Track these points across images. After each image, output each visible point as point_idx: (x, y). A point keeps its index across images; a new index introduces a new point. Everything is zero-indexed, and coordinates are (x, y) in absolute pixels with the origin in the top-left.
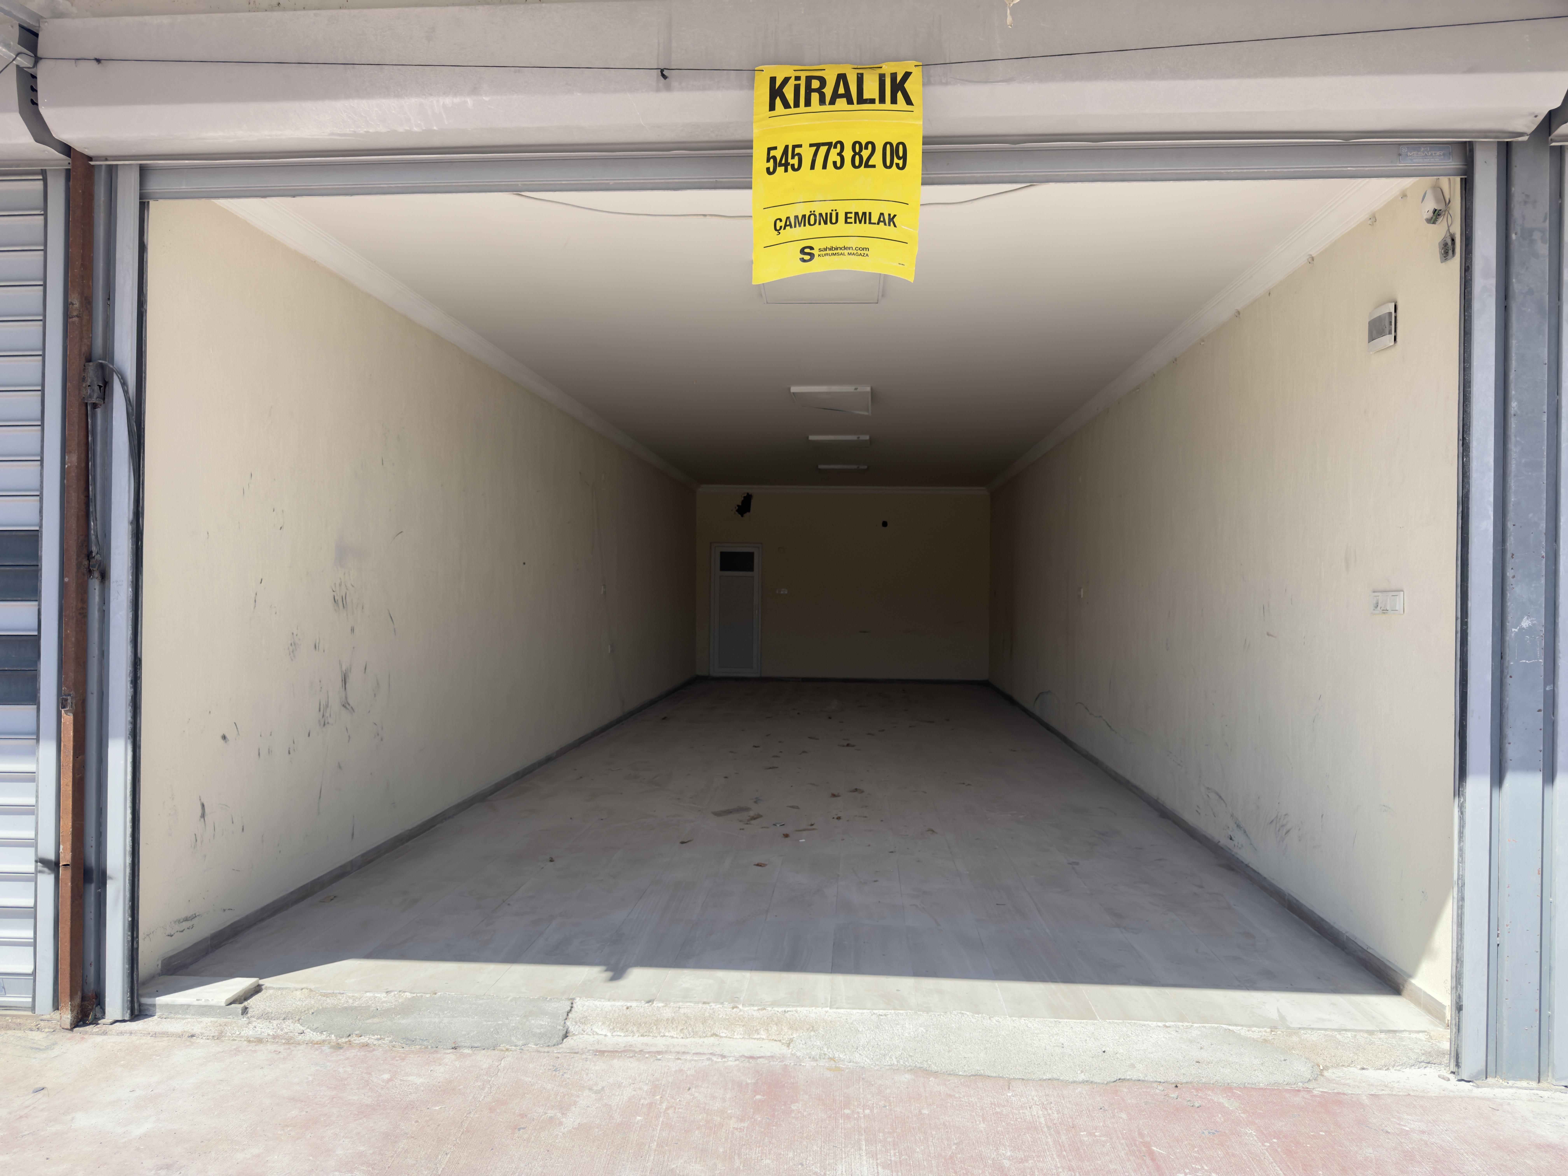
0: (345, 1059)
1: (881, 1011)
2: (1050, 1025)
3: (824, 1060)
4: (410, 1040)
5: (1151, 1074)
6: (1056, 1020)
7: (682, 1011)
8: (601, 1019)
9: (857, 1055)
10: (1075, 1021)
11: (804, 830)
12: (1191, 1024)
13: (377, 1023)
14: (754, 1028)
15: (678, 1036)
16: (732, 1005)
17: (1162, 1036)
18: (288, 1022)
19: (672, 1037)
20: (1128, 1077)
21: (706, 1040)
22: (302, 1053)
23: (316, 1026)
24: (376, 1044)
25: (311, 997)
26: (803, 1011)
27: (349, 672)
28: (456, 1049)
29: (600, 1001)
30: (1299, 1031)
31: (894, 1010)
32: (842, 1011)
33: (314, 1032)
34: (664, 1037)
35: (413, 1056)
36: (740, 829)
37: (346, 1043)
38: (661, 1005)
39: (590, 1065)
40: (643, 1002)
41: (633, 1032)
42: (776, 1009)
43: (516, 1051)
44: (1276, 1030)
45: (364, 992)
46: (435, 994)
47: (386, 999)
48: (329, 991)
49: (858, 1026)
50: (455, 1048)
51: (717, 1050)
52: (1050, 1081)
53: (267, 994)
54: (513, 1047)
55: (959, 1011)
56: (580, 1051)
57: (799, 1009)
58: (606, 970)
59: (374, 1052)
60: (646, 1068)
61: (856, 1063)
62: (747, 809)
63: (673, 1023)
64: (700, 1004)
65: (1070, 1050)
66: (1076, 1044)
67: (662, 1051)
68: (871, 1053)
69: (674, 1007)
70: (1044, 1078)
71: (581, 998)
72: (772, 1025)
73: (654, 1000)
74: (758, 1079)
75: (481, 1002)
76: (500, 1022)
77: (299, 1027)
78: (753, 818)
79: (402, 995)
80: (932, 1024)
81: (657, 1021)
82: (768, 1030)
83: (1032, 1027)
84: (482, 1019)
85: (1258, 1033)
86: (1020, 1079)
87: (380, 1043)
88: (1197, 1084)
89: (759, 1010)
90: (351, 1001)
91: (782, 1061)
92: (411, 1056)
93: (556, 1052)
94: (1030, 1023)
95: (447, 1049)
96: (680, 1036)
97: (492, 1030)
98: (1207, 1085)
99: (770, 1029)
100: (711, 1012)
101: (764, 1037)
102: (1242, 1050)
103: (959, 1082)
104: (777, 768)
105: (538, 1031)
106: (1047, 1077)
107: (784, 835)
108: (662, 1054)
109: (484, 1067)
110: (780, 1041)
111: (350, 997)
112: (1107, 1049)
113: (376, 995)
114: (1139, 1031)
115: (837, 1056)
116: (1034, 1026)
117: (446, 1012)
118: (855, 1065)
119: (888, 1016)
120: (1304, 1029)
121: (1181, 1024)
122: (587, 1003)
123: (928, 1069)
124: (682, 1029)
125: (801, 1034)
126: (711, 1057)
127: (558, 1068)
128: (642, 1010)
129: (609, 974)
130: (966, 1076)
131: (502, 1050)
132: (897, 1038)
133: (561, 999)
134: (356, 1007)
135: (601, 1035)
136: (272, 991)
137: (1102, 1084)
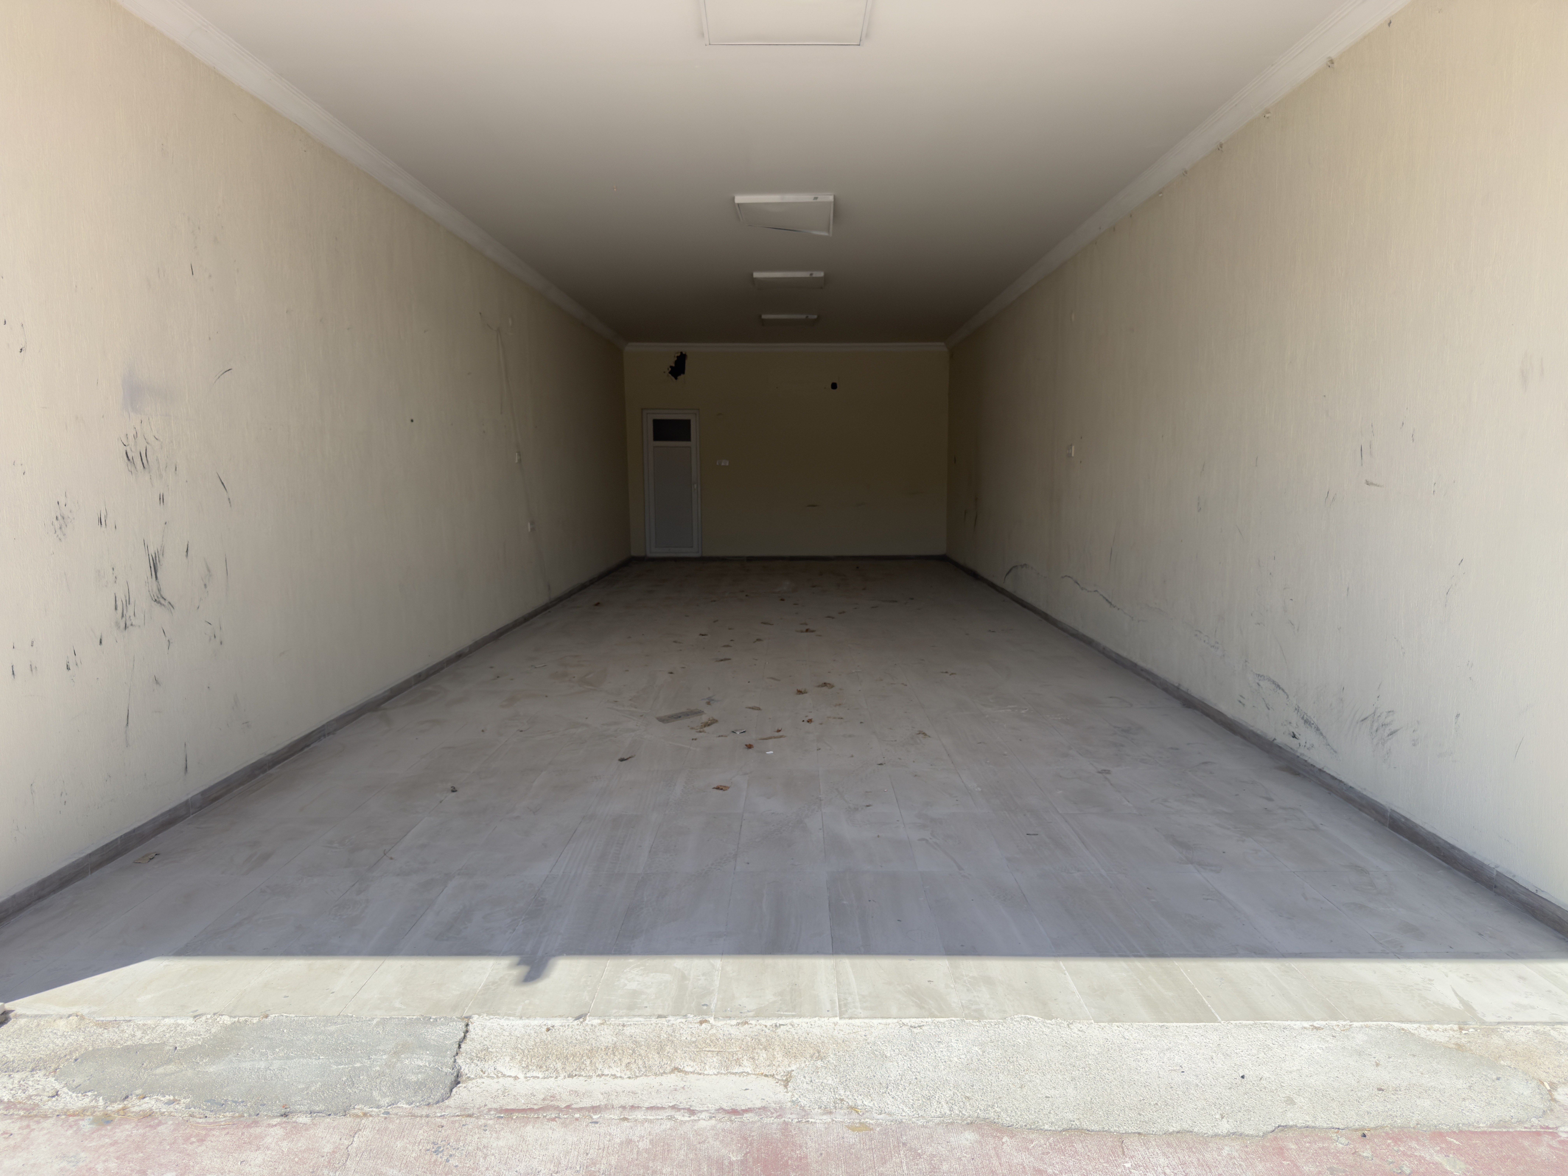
0: (111, 1144)
1: (914, 1020)
2: (1155, 1033)
3: (842, 1111)
4: (216, 1104)
5: (1322, 1115)
6: (1161, 1024)
7: (628, 1031)
8: (509, 1050)
9: (889, 1100)
10: (1187, 1024)
11: (770, 738)
12: (1348, 1023)
13: (172, 1074)
14: (733, 1057)
15: (623, 1075)
16: (698, 1019)
17: (1316, 1046)
18: (38, 1076)
19: (614, 1076)
20: (1291, 1123)
21: (664, 1079)
22: (46, 1134)
23: (78, 1081)
24: (164, 1112)
25: (80, 1029)
26: (803, 1023)
27: (161, 556)
28: (287, 1116)
29: (509, 1019)
30: (1497, 1027)
31: (931, 1017)
32: (857, 1022)
33: (73, 1092)
34: (603, 1077)
35: (218, 1134)
36: (693, 739)
37: (118, 1112)
38: (596, 1021)
39: (491, 1137)
40: (570, 1018)
41: (556, 1070)
42: (763, 1022)
43: (378, 1115)
44: (1466, 1027)
45: (160, 1018)
46: (267, 1017)
47: (193, 1028)
48: (109, 1019)
49: (884, 1048)
50: (285, 1115)
51: (681, 1099)
52: (1179, 1135)
53: (16, 1026)
54: (374, 1109)
55: (1023, 1016)
56: (475, 1111)
57: (796, 1021)
58: (519, 964)
59: (159, 1128)
60: (575, 1139)
61: (890, 1114)
62: (699, 713)
63: (614, 1054)
64: (653, 1019)
65: (1195, 1078)
66: (1199, 1064)
67: (599, 1106)
68: (909, 1096)
69: (615, 1024)
70: (1171, 1131)
71: (479, 1015)
72: (759, 1051)
73: (586, 1015)
74: (747, 1154)
75: (332, 1028)
76: (358, 1065)
77: (52, 1083)
78: (707, 725)
79: (218, 1019)
80: (989, 1039)
81: (591, 1051)
82: (753, 1058)
83: (1131, 1038)
84: (331, 1061)
85: (1442, 1033)
86: (1135, 1133)
87: (172, 1109)
88: (1391, 1130)
89: (738, 1024)
90: (139, 1034)
91: (780, 1116)
92: (214, 1133)
93: (439, 1115)
94: (1126, 1032)
95: (274, 1117)
96: (625, 1075)
97: (344, 1079)
98: (1405, 1130)
99: (756, 1058)
100: (670, 1030)
101: (749, 1070)
102: (1433, 1065)
103: (1048, 1144)
104: (729, 659)
105: (413, 1078)
106: (1175, 1129)
107: (746, 745)
108: (600, 1112)
109: (326, 1150)
110: (773, 1076)
111: (139, 1028)
112: (1246, 1072)
113: (180, 1021)
114: (1282, 1039)
115: (859, 1103)
116: (1134, 1036)
117: (277, 1050)
118: (888, 1118)
119: (923, 1028)
120: (1504, 1023)
121: (1335, 1023)
122: (488, 1024)
123: (996, 1121)
124: (629, 1063)
125: (803, 1065)
126: (673, 1113)
127: (440, 1147)
128: (568, 1032)
129: (524, 970)
130: (1056, 1131)
131: (357, 1116)
132: (943, 1067)
133: (451, 1019)
134: (144, 1045)
135: (510, 1076)
136: (26, 1020)
137: (1257, 1136)
